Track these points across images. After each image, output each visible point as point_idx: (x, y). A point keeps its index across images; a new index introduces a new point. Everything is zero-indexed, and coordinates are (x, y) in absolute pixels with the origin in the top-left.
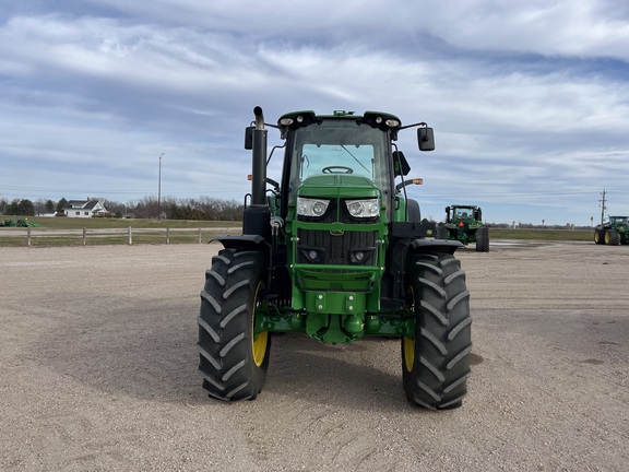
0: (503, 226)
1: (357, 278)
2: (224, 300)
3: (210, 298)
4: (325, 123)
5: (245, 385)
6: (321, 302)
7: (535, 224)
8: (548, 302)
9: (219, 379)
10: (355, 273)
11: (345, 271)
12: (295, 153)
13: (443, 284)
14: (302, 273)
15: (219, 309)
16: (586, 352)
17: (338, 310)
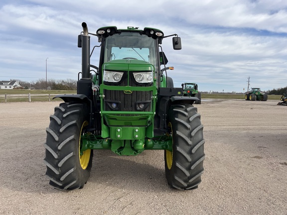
0: (206, 93)
1: (141, 119)
2: (61, 133)
3: (51, 132)
4: (122, 34)
5: (75, 182)
6: (119, 133)
7: (219, 92)
8: (230, 127)
9: (58, 180)
10: (139, 116)
11: (133, 115)
12: (106, 50)
13: (189, 122)
14: (108, 117)
15: (57, 138)
16: (253, 152)
17: (129, 138)
